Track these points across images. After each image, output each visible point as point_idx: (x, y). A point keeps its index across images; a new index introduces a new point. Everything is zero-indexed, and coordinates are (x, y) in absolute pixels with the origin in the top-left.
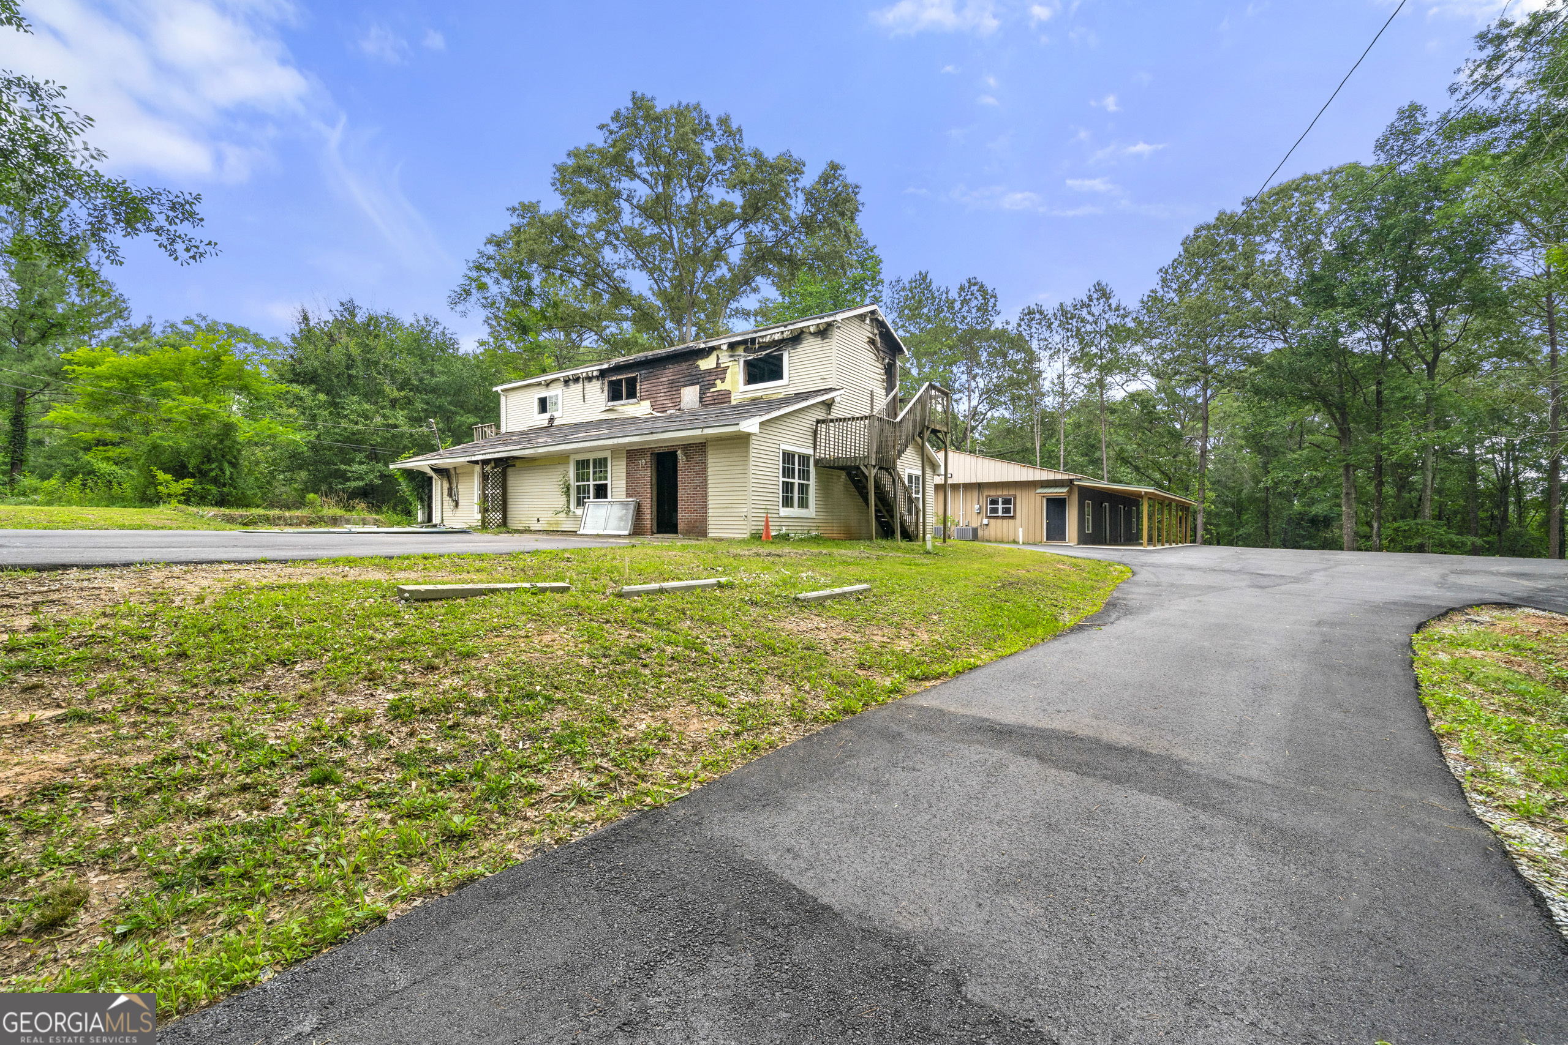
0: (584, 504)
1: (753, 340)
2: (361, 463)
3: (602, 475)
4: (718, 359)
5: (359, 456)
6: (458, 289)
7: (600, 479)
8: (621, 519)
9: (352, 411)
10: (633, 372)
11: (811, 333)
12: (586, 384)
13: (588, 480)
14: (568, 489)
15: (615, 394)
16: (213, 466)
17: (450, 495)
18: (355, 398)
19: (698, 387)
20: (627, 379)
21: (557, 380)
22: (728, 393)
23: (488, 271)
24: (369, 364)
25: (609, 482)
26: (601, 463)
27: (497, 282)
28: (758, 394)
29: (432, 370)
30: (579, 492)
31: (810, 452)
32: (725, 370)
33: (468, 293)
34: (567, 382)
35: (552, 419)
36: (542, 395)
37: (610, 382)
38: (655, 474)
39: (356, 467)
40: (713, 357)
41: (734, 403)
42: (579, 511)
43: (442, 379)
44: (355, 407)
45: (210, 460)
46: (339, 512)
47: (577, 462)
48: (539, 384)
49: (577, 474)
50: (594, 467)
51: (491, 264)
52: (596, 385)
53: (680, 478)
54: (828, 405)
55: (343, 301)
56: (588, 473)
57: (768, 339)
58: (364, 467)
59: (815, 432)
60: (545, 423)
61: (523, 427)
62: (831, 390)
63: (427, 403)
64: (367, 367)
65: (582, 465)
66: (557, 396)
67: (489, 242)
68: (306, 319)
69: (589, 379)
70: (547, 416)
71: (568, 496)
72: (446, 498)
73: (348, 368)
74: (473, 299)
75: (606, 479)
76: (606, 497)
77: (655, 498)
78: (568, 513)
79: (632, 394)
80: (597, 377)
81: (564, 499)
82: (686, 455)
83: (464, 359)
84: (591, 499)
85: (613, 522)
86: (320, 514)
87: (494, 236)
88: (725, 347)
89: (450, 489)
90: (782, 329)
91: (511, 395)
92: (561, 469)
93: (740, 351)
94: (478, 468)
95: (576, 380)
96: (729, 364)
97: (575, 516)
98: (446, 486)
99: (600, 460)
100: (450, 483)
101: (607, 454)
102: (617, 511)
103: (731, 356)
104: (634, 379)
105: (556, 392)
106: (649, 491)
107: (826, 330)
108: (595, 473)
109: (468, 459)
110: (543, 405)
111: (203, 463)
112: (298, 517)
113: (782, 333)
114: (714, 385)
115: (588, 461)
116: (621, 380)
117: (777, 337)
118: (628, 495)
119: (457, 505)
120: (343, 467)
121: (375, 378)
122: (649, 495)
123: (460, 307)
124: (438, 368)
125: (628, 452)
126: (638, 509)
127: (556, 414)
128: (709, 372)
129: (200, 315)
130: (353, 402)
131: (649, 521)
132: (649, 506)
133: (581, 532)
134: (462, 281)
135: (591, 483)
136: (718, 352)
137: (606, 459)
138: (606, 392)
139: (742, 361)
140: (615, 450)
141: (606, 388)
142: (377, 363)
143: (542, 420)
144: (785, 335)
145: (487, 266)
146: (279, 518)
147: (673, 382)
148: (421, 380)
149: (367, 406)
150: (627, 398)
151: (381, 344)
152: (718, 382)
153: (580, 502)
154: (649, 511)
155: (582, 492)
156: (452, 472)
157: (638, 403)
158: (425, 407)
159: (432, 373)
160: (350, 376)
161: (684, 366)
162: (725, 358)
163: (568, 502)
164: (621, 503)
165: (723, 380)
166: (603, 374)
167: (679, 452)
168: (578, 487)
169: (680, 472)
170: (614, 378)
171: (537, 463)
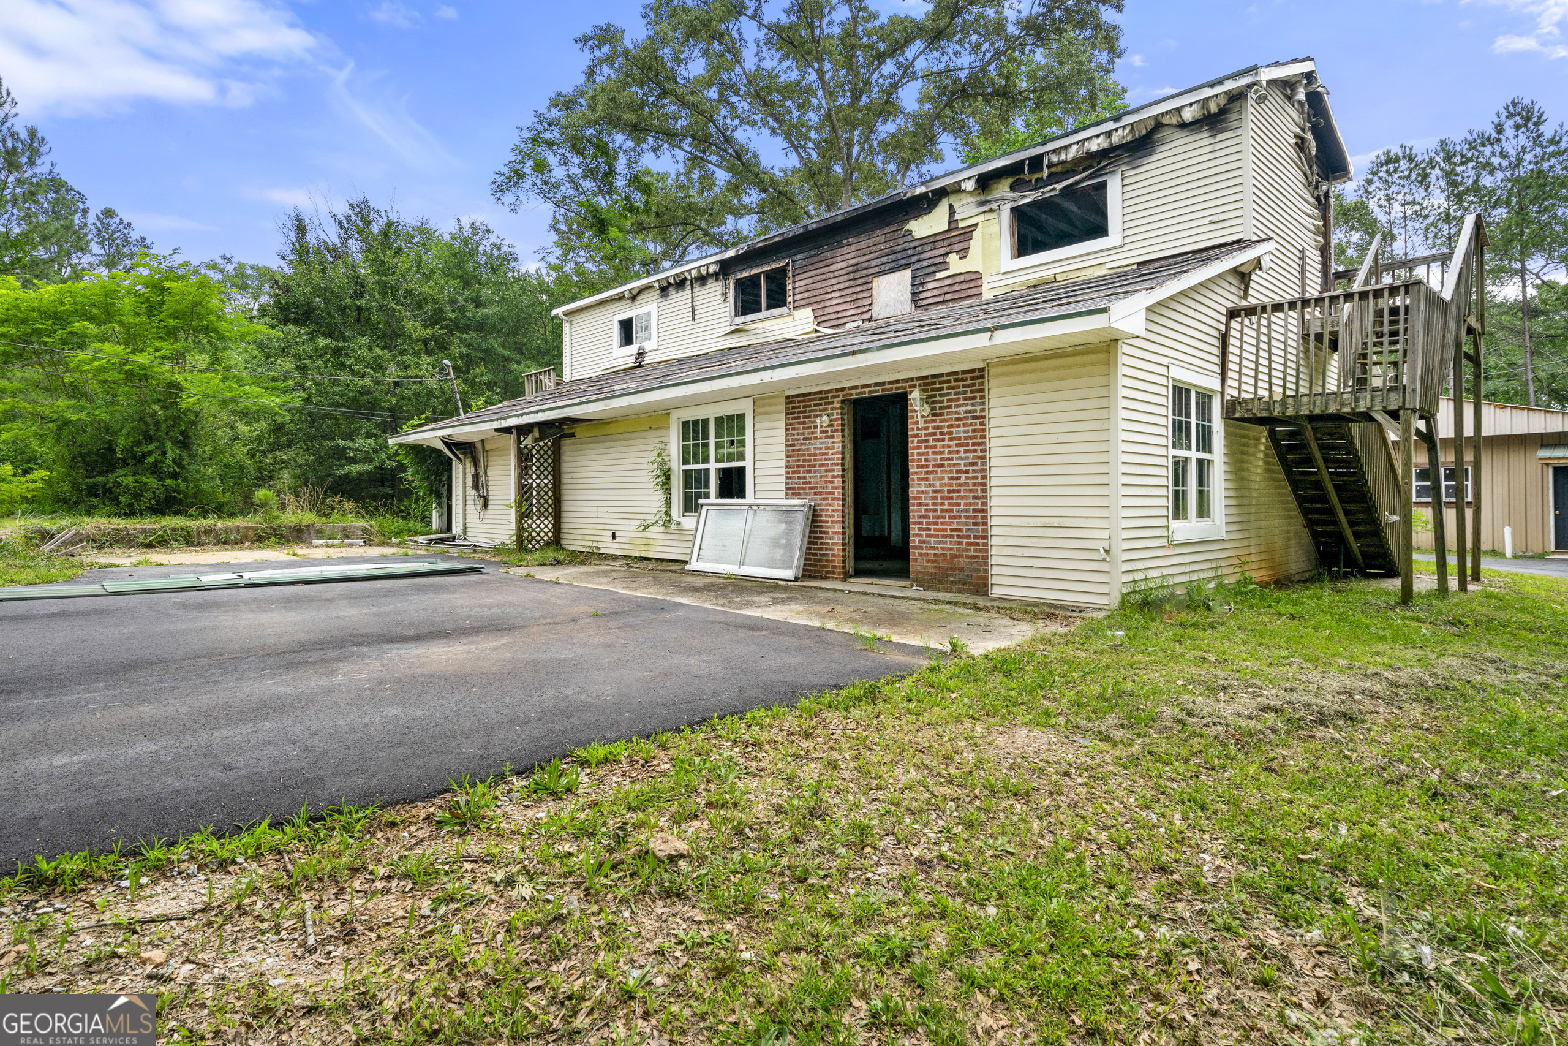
0: (697, 508)
1: (1036, 163)
2: (368, 436)
3: (734, 450)
4: (952, 211)
5: (367, 426)
6: (505, 170)
7: (730, 458)
8: (775, 543)
9: (359, 360)
10: (778, 260)
11: (1183, 126)
12: (698, 289)
13: (706, 460)
14: (668, 478)
15: (747, 304)
16: (151, 448)
17: (476, 487)
18: (364, 341)
19: (908, 273)
20: (769, 275)
21: (649, 287)
22: (975, 278)
23: (550, 144)
24: (385, 289)
25: (748, 464)
26: (733, 424)
27: (565, 162)
28: (1047, 273)
29: (478, 297)
30: (687, 484)
31: (1213, 383)
32: (967, 234)
33: (520, 175)
34: (664, 290)
35: (641, 355)
36: (625, 316)
37: (738, 283)
38: (849, 447)
39: (360, 442)
40: (942, 210)
41: (987, 295)
42: (689, 522)
43: (491, 310)
44: (364, 353)
45: (149, 439)
46: (309, 518)
47: (685, 424)
48: (620, 298)
49: (685, 450)
50: (718, 435)
51: (553, 134)
52: (714, 288)
53: (913, 455)
54: (1243, 276)
55: (353, 202)
56: (706, 446)
57: (1072, 153)
58: (371, 441)
59: (1224, 339)
60: (630, 362)
61: (595, 371)
62: (1240, 244)
63: (468, 346)
64: (384, 294)
65: (694, 430)
66: (649, 314)
67: (554, 104)
68: (301, 229)
69: (702, 280)
70: (633, 349)
71: (668, 491)
72: (471, 492)
73: (359, 295)
74: (528, 183)
75: (741, 457)
76: (741, 494)
77: (850, 500)
78: (667, 523)
79: (777, 299)
80: (716, 275)
81: (659, 496)
82: (930, 400)
83: (523, 281)
84: (713, 499)
85: (759, 549)
86: (276, 523)
87: (559, 94)
88: (970, 186)
89: (476, 477)
90: (1110, 126)
91: (578, 319)
92: (653, 440)
93: (1003, 189)
94: (512, 439)
95: (680, 284)
96: (981, 218)
97: (681, 531)
98: (470, 471)
99: (730, 418)
100: (476, 466)
101: (745, 407)
102: (767, 526)
103: (982, 203)
104: (783, 271)
105: (649, 308)
106: (838, 482)
107: (1223, 111)
108: (718, 446)
109: (496, 425)
110: (627, 330)
111: (138, 443)
112: (238, 529)
113: (1109, 134)
114: (944, 265)
115: (706, 422)
116: (758, 275)
117: (1094, 146)
118: (791, 491)
119: (485, 505)
120: (342, 443)
121: (394, 310)
122: (838, 493)
123: (509, 198)
124: (487, 293)
125: (790, 399)
126: (815, 520)
127: (648, 346)
128: (933, 241)
129: (224, 257)
130: (360, 346)
131: (837, 550)
132: (837, 516)
133: (694, 565)
134: (511, 157)
135: (713, 466)
136: (952, 199)
137: (741, 417)
138: (731, 299)
139: (1006, 209)
140: (761, 399)
141: (731, 294)
142: (394, 289)
143: (625, 356)
144: (1115, 139)
145: (548, 136)
146: (207, 532)
147: (857, 268)
148: (462, 311)
149: (378, 351)
150: (769, 307)
151: (404, 261)
152: (953, 258)
153: (691, 505)
154: (838, 527)
155: (694, 481)
156: (479, 446)
157: (790, 314)
158: (464, 350)
159: (478, 303)
160: (359, 309)
161: (879, 236)
162: (967, 209)
163: (668, 503)
164: (776, 508)
165: (963, 253)
166: (726, 268)
167: (915, 395)
168: (687, 474)
169: (913, 442)
170: (746, 274)
171: (612, 429)
